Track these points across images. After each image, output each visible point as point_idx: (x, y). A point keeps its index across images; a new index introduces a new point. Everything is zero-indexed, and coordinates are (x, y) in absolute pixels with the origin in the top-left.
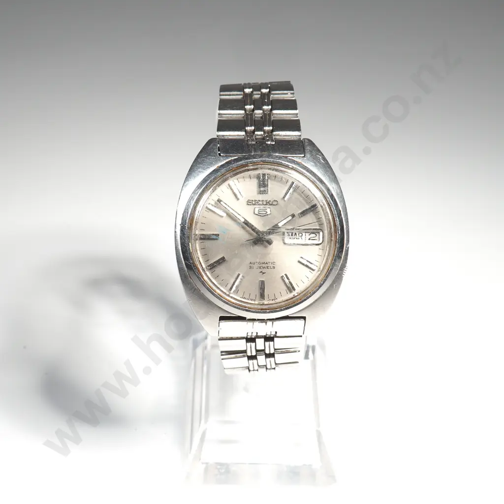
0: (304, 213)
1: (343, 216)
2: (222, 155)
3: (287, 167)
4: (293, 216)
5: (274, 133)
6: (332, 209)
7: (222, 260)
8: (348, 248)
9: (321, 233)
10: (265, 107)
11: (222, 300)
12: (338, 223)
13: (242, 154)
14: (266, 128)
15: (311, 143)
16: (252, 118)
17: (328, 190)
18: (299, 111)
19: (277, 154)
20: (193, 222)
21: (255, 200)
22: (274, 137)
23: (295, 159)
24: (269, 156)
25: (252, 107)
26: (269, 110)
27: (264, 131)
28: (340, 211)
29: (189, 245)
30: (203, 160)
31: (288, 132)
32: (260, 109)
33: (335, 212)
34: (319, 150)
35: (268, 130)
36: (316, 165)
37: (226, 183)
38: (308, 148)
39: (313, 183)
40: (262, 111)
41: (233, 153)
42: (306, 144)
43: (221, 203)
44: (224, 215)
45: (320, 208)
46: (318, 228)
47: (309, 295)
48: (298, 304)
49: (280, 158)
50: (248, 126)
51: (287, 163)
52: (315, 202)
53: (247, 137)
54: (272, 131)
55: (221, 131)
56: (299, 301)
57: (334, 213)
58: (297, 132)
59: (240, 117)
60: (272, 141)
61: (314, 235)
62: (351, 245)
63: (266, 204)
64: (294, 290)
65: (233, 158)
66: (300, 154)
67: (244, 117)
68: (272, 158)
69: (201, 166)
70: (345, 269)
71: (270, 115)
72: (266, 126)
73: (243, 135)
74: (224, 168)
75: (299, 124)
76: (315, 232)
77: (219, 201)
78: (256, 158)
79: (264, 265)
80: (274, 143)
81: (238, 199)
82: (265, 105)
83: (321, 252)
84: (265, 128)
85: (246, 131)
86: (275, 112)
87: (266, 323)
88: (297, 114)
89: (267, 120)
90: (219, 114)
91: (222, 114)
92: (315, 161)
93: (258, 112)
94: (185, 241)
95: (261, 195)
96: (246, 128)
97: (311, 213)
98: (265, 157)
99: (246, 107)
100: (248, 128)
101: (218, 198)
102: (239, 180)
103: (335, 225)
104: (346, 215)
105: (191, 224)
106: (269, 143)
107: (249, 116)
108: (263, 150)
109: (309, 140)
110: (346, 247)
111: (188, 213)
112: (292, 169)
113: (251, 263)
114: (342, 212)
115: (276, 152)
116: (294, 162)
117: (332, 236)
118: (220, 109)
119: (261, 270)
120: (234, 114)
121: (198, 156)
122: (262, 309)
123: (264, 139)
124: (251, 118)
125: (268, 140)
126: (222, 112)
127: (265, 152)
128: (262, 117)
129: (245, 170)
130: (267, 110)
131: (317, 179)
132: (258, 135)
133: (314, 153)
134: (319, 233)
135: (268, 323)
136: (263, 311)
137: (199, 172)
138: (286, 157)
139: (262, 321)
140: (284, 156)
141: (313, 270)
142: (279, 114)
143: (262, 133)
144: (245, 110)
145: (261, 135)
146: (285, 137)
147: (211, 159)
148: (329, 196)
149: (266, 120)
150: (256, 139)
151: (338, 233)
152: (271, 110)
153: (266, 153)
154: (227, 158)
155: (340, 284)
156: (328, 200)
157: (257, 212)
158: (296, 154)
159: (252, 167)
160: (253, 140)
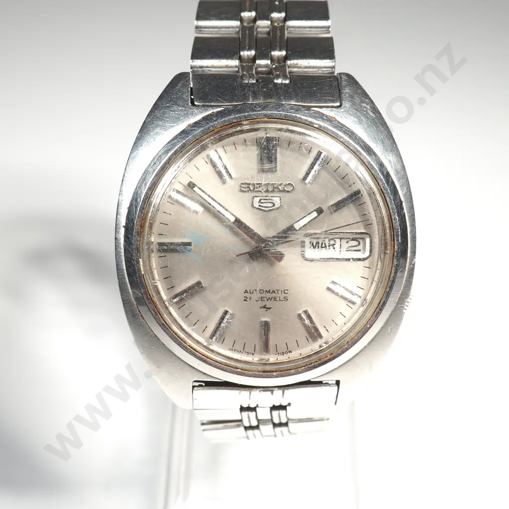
0: (339, 206)
1: (405, 211)
2: (196, 103)
3: (310, 125)
4: (320, 211)
5: (289, 62)
6: (388, 199)
7: (197, 287)
8: (414, 265)
9: (368, 241)
10: (275, 15)
11: (195, 356)
12: (397, 224)
13: (232, 101)
14: (276, 53)
15: (352, 81)
16: (251, 34)
17: (381, 165)
18: (332, 22)
19: (293, 103)
20: (144, 224)
21: (254, 185)
22: (288, 70)
23: (324, 111)
24: (279, 106)
25: (253, 14)
26: (282, 19)
27: (272, 60)
28: (401, 202)
29: (138, 262)
30: (164, 114)
31: (313, 60)
32: (267, 18)
33: (392, 205)
34: (365, 95)
35: (278, 57)
36: (360, 122)
37: (204, 154)
38: (347, 91)
39: (355, 153)
40: (269, 22)
41: (217, 101)
42: (344, 83)
43: (195, 189)
44: (200, 209)
45: (366, 198)
46: (363, 231)
47: (346, 346)
48: (326, 362)
49: (298, 110)
50: (244, 49)
51: (310, 119)
52: (359, 186)
53: (243, 71)
54: (286, 58)
55: (197, 58)
56: (329, 357)
57: (390, 207)
58: (328, 61)
59: (232, 33)
60: (285, 77)
61: (355, 243)
62: (418, 260)
63: (273, 191)
64: (320, 336)
65: (216, 110)
66: (333, 101)
67: (238, 33)
68: (283, 110)
69: (160, 123)
70: (409, 300)
71: (282, 29)
72: (274, 50)
73: (236, 67)
74: (200, 127)
75: (332, 45)
76: (358, 238)
77: (191, 185)
78: (256, 111)
79: (269, 295)
80: (287, 82)
81: (224, 182)
82: (276, 12)
83: (366, 273)
84: (273, 53)
85: (240, 59)
86: (291, 23)
87: (272, 392)
88: (329, 27)
89: (278, 37)
90: (197, 27)
91: (201, 27)
92: (358, 114)
93: (263, 24)
94: (132, 256)
95: (264, 175)
96: (242, 53)
97: (351, 206)
98: (272, 109)
99: (242, 14)
100: (245, 54)
101: (189, 180)
102: (227, 148)
103: (392, 227)
104: (411, 208)
105: (142, 227)
106: (279, 81)
107: (248, 30)
108: (267, 96)
109: (349, 76)
110: (410, 264)
111: (136, 207)
112: (320, 129)
113: (246, 292)
114: (404, 204)
115: (291, 99)
116: (322, 116)
117: (386, 248)
118: (198, 18)
119: (263, 304)
120: (222, 27)
121: (156, 106)
122: (264, 372)
123: (270, 73)
124: (249, 34)
125: (278, 77)
126: (202, 23)
127: (272, 98)
128: (268, 33)
129: (236, 132)
130: (278, 19)
131: (361, 147)
132: (260, 66)
133: (357, 100)
134: (363, 239)
135: (274, 392)
136: (266, 374)
137: (157, 133)
138: (309, 108)
139: (265, 389)
140: (304, 107)
141: (354, 303)
142: (299, 27)
143: (269, 62)
144: (241, 20)
145: (266, 66)
146: (307, 70)
147: (178, 110)
148: (382, 177)
149: (276, 37)
150: (257, 73)
151: (398, 240)
152: (285, 20)
153: (273, 100)
154: (206, 110)
155: (398, 325)
156: (381, 183)
157: (256, 205)
158: (326, 102)
159: (247, 127)
160: (252, 76)
